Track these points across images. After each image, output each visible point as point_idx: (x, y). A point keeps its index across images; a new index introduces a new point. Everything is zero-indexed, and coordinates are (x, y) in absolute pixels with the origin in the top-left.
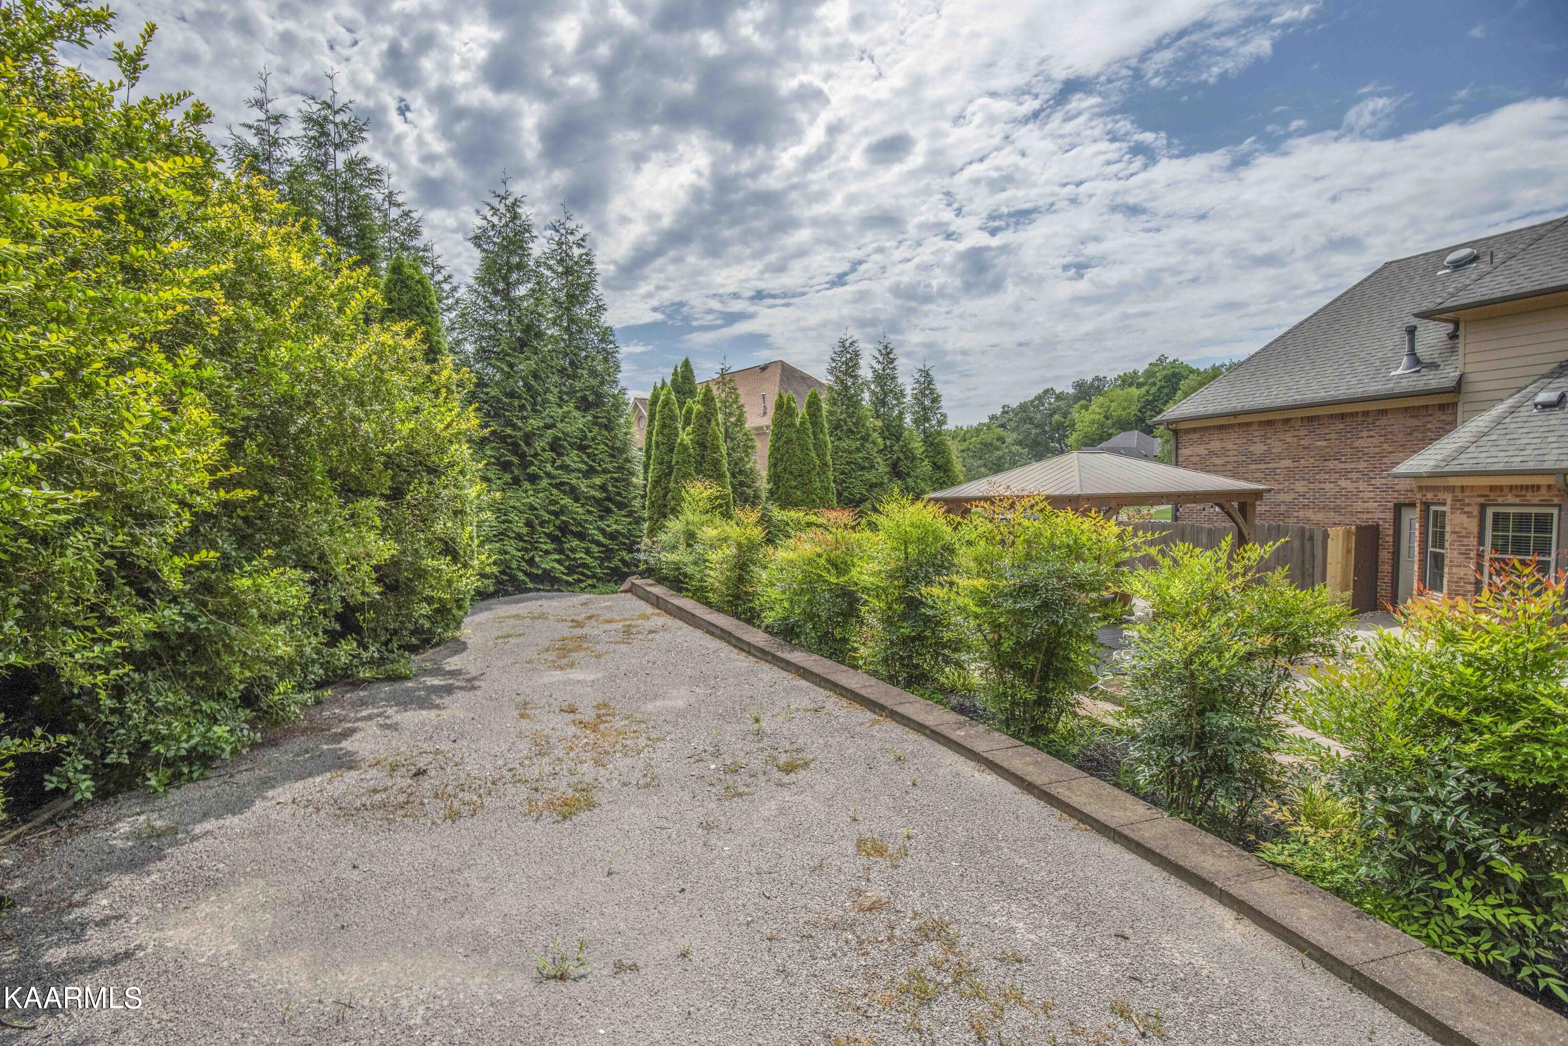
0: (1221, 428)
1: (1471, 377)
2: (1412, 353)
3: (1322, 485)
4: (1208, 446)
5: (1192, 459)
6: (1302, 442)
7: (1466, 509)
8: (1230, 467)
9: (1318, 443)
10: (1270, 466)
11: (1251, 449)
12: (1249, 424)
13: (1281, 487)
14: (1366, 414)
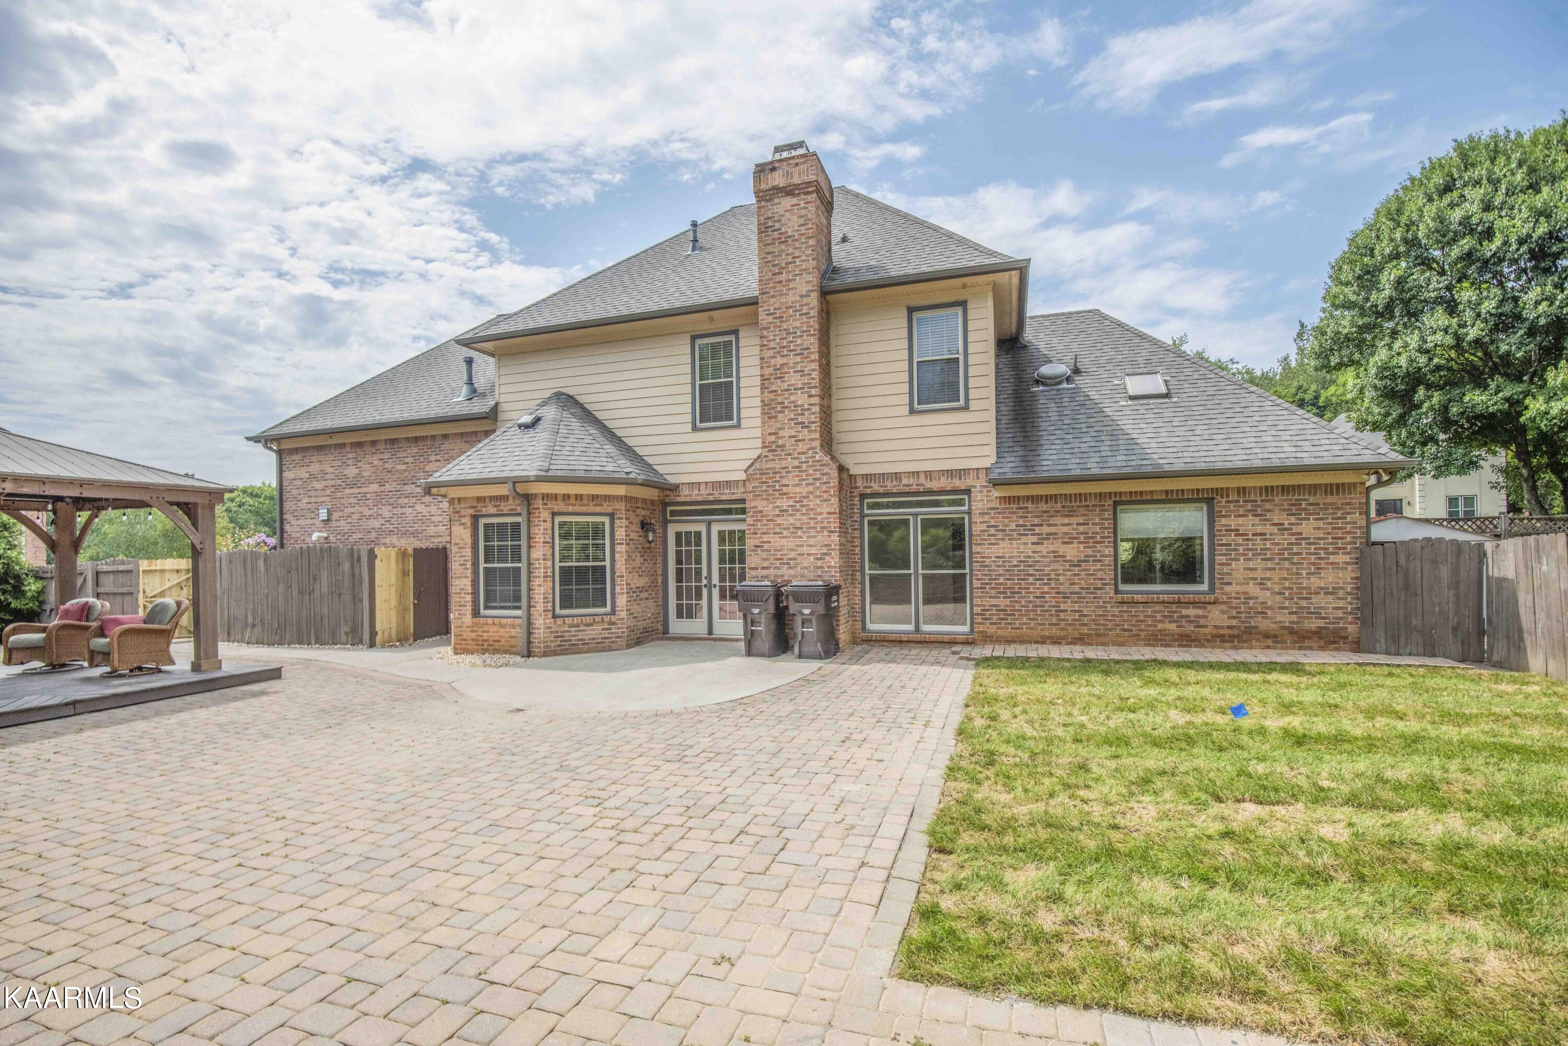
0: (319, 448)
1: (504, 407)
2: (470, 382)
3: (404, 510)
4: (309, 469)
5: (295, 483)
6: (387, 465)
7: (463, 521)
8: (328, 492)
9: (399, 467)
10: (362, 490)
11: (346, 472)
12: (343, 445)
13: (370, 512)
14: (433, 437)
